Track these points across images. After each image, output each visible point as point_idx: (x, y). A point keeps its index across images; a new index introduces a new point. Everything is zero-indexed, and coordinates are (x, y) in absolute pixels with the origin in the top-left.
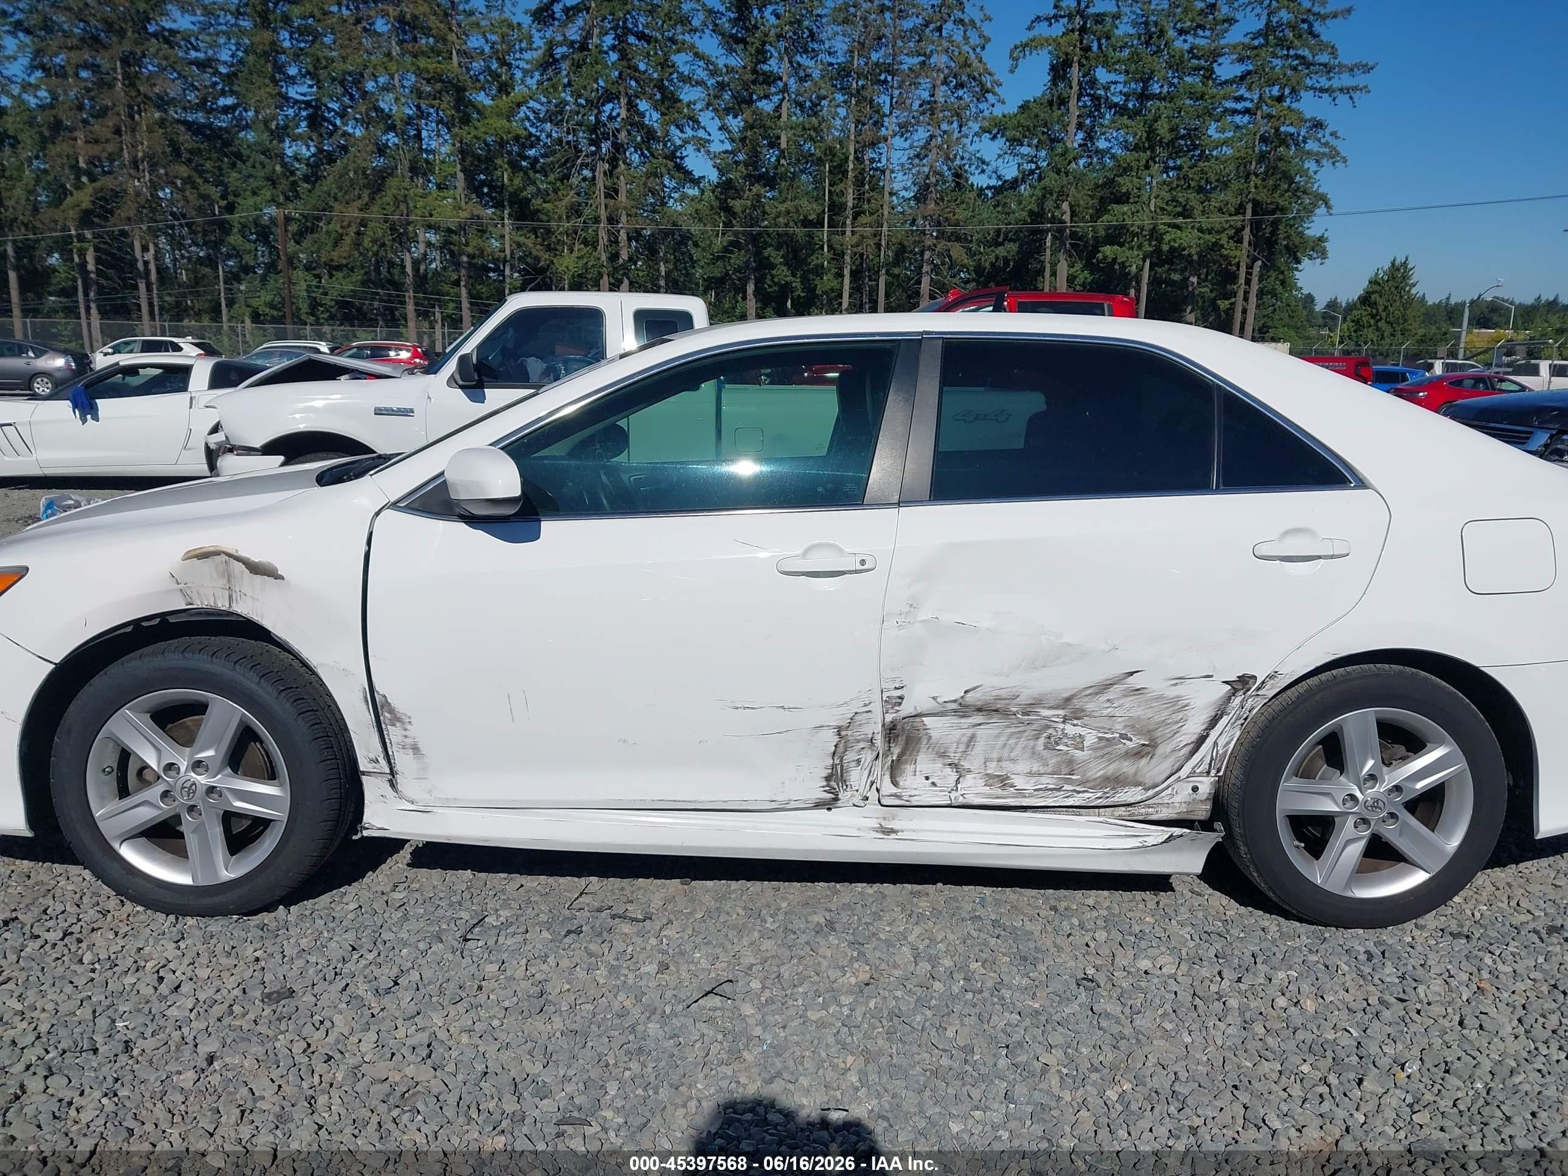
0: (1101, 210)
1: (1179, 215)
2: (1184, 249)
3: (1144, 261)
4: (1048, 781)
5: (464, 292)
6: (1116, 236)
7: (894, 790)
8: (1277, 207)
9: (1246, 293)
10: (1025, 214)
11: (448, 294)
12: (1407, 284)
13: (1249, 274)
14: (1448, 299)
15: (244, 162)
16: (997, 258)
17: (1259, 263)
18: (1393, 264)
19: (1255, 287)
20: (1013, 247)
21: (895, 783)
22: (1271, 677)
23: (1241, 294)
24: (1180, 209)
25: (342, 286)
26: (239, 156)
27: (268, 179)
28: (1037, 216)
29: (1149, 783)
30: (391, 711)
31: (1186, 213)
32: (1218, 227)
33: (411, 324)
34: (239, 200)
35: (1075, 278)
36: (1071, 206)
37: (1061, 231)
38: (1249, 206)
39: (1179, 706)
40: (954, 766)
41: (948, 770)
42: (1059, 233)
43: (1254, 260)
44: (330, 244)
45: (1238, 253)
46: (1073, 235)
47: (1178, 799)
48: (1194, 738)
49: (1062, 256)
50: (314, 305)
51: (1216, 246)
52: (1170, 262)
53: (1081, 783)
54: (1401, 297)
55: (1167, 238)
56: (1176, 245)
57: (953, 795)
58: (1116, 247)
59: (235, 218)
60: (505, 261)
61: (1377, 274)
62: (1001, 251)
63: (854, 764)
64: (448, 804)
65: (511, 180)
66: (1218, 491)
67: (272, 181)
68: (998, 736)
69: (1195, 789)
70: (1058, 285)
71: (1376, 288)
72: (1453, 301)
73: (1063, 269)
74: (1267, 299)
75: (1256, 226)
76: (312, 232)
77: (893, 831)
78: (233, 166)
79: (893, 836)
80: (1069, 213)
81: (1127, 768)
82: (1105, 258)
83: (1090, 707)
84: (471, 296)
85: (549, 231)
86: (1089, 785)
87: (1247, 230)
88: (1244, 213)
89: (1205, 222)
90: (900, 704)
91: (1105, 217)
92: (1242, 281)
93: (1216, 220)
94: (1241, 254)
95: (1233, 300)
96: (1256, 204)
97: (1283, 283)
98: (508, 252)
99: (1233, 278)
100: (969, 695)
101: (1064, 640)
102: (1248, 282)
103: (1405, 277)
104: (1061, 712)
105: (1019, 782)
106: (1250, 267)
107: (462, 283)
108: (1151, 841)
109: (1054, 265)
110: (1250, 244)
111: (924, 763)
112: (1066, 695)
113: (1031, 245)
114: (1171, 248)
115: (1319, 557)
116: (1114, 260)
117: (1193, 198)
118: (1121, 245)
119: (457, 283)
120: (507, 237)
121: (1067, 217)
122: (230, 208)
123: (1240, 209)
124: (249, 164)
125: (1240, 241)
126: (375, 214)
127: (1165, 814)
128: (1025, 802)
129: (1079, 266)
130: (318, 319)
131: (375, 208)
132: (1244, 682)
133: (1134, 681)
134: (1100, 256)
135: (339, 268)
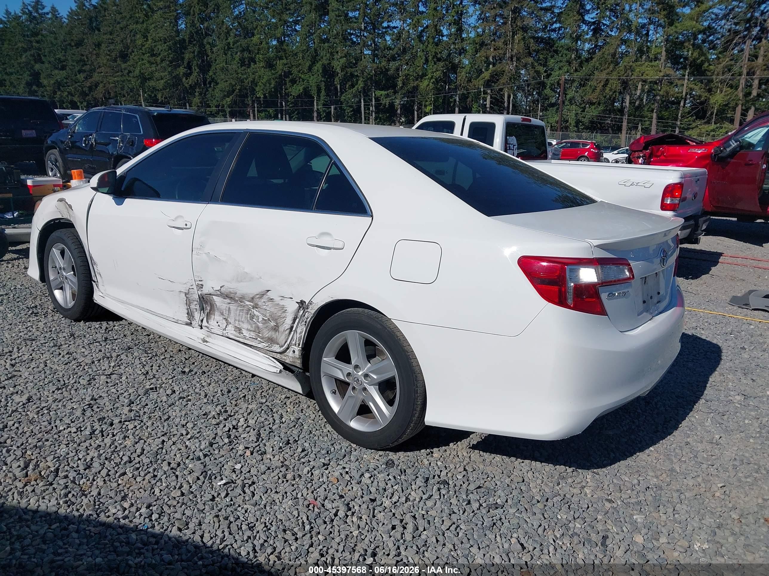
5: (655, 115)
7: (207, 325)
11: (647, 117)
15: (557, 54)
25: (592, 112)
26: (556, 52)
27: (567, 61)
33: (624, 131)
34: (552, 73)
44: (591, 92)
50: (578, 122)
59: (548, 82)
60: (682, 98)
65: (692, 54)
67: (569, 63)
76: (583, 86)
78: (552, 57)
84: (659, 118)
85: (711, 81)
98: (684, 94)
107: (655, 111)
119: (652, 111)
120: (685, 86)
122: (548, 76)
124: (560, 55)
126: (614, 76)
130: (578, 129)
131: (615, 73)
135: (593, 104)
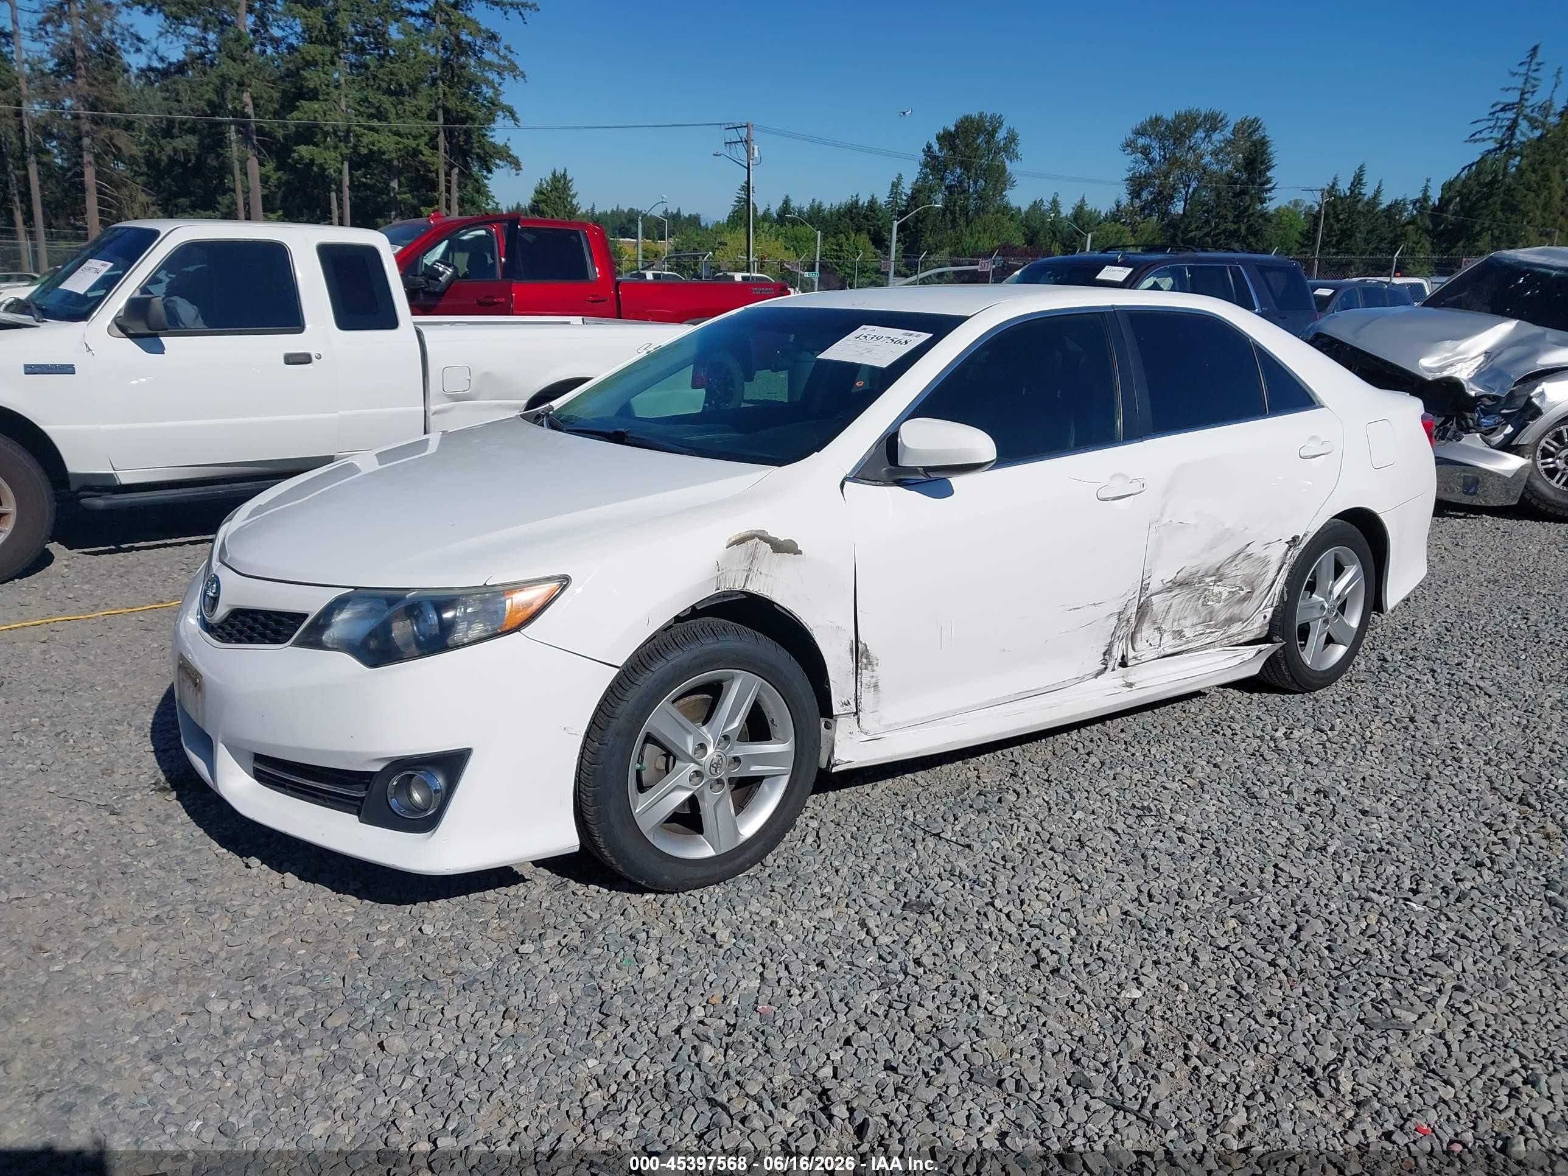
0: (289, 104)
1: (371, 117)
2: (384, 153)
3: (343, 164)
4: (1200, 629)
6: (307, 134)
7: (1133, 654)
8: (467, 117)
9: (448, 200)
10: (203, 104)
12: (568, 195)
13: (448, 181)
14: (593, 209)
16: (175, 151)
17: (456, 170)
18: (554, 174)
19: (455, 194)
20: (193, 139)
21: (1133, 649)
22: (1305, 535)
23: (443, 201)
24: (373, 111)
28: (216, 108)
29: (1245, 618)
31: (381, 115)
32: (415, 132)
35: (268, 178)
36: (253, 99)
37: (245, 125)
38: (440, 113)
39: (1266, 562)
40: (1159, 629)
41: (1157, 632)
42: (244, 129)
43: (452, 167)
45: (435, 159)
46: (260, 131)
47: (1256, 625)
48: (1270, 583)
49: (251, 153)
51: (416, 152)
52: (367, 166)
53: (1215, 626)
54: (565, 207)
55: (365, 140)
56: (375, 148)
57: (1158, 650)
58: (311, 147)
61: (541, 184)
62: (179, 143)
64: (892, 728)
68: (1189, 600)
69: (1265, 617)
70: (251, 185)
71: (543, 197)
72: (597, 212)
73: (253, 165)
74: (467, 206)
75: (450, 135)
77: (1132, 684)
79: (1134, 688)
80: (251, 105)
81: (1236, 610)
82: (302, 158)
83: (1227, 572)
86: (1218, 626)
87: (442, 134)
88: (436, 119)
89: (402, 127)
90: (1148, 589)
91: (295, 114)
92: (442, 188)
93: (413, 125)
94: (439, 160)
95: (436, 207)
96: (447, 111)
97: (478, 191)
99: (434, 186)
100: (1178, 575)
101: (1227, 526)
102: (448, 190)
103: (566, 187)
104: (1213, 578)
105: (1187, 633)
106: (448, 174)
108: (1247, 657)
109: (243, 163)
110: (446, 152)
111: (1147, 630)
112: (1218, 566)
113: (214, 139)
114: (370, 150)
115: (1322, 454)
116: (312, 161)
117: (387, 102)
118: (316, 145)
121: (250, 110)
123: (432, 116)
125: (435, 147)
127: (1249, 637)
128: (1191, 646)
129: (271, 166)
132: (1295, 539)
133: (1249, 550)
134: (295, 155)
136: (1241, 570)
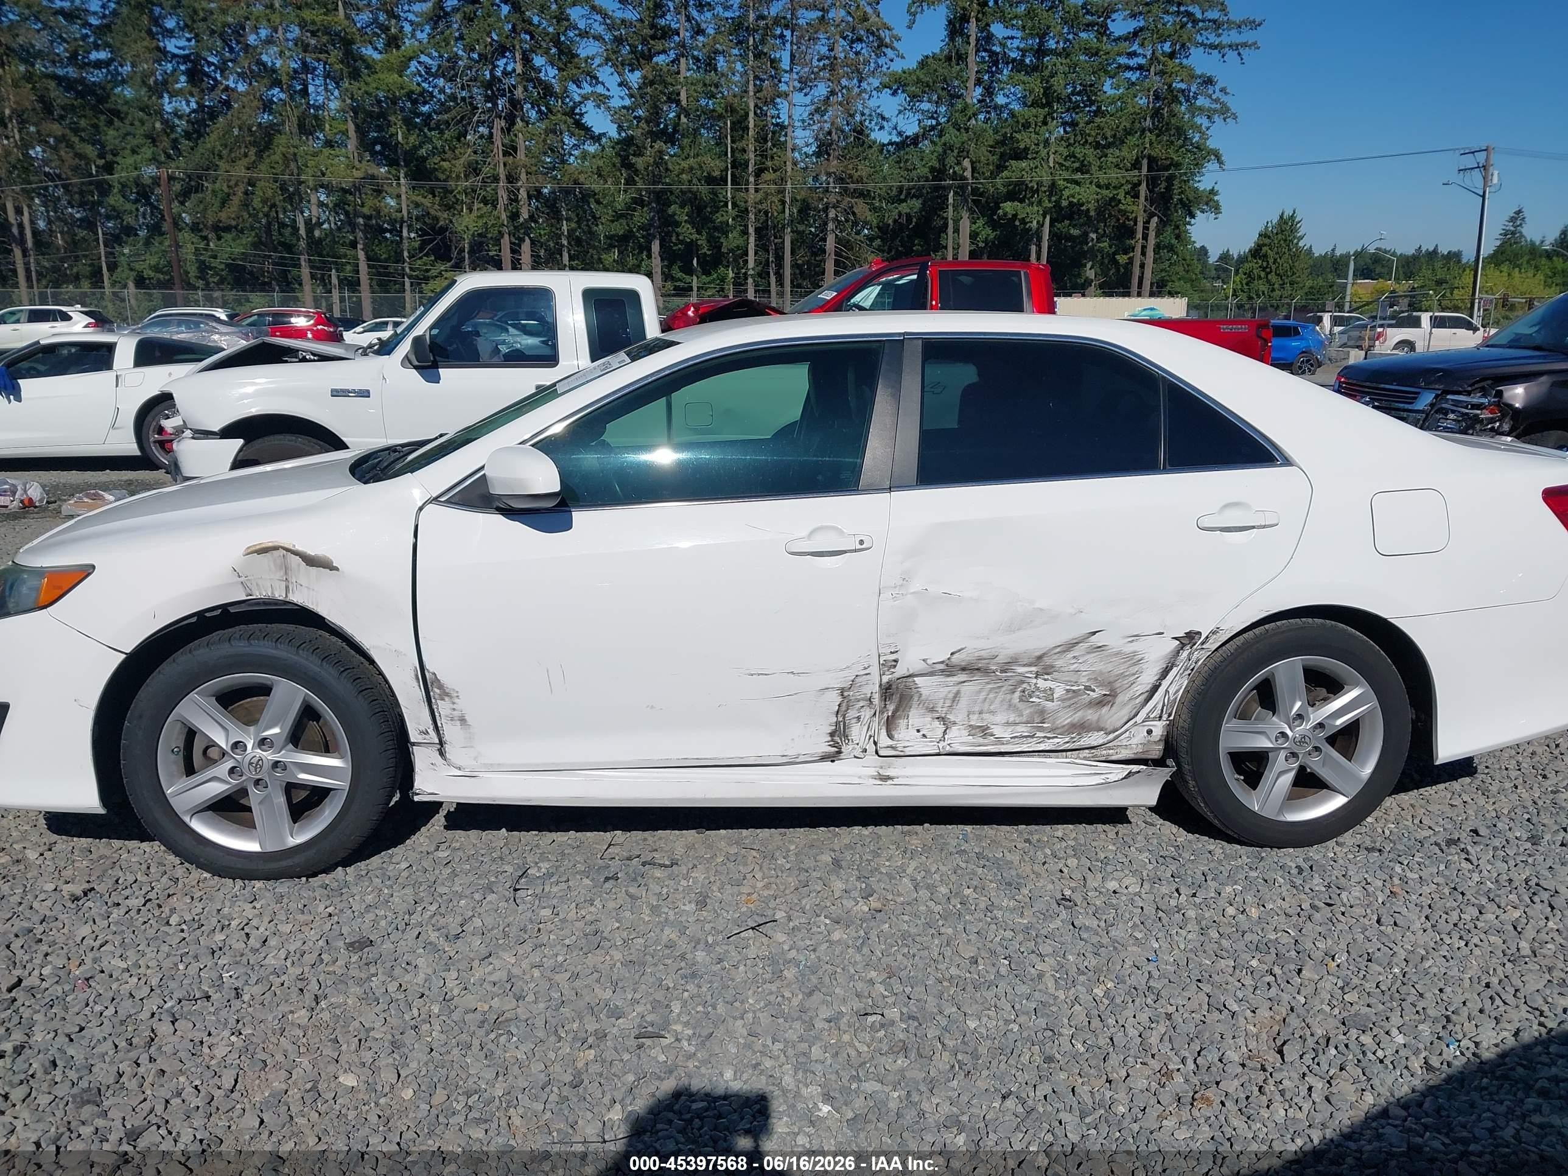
0: (1000, 168)
1: (1077, 170)
2: (1082, 205)
3: (1045, 217)
4: (1023, 730)
5: (361, 255)
6: (1017, 192)
7: (890, 742)
8: (1171, 165)
9: (1144, 247)
10: (927, 170)
11: (345, 256)
12: (1295, 237)
13: (1146, 228)
14: (1333, 250)
15: (122, 120)
16: (900, 215)
17: (1156, 219)
18: (1281, 217)
19: (1152, 241)
20: (917, 204)
21: (891, 737)
22: (1213, 632)
23: (1138, 249)
24: (1077, 165)
25: (232, 248)
26: (117, 113)
27: (147, 137)
28: (939, 173)
29: (1111, 728)
30: (441, 687)
31: (1083, 169)
32: (1115, 182)
33: (307, 287)
34: (118, 159)
35: (977, 234)
36: (972, 163)
37: (963, 188)
38: (1145, 162)
39: (1135, 660)
40: (942, 719)
41: (936, 723)
42: (961, 191)
43: (1151, 215)
44: (217, 204)
45: (1135, 208)
46: (975, 191)
47: (1134, 741)
48: (1149, 687)
49: (965, 215)
50: (203, 268)
51: (1114, 201)
52: (1070, 217)
53: (1052, 730)
54: (1289, 250)
55: (1066, 193)
56: (1075, 201)
57: (941, 745)
58: (1016, 203)
59: (114, 178)
60: (402, 221)
61: (1266, 227)
62: (904, 208)
63: (855, 721)
64: (495, 768)
65: (405, 137)
66: (1165, 470)
67: (153, 139)
68: (980, 691)
69: (1150, 732)
70: (961, 241)
71: (1267, 241)
72: (1338, 253)
73: (965, 225)
74: (1164, 253)
75: (1152, 182)
76: (197, 191)
77: (889, 778)
78: (110, 123)
79: (890, 782)
80: (970, 169)
81: (1091, 715)
82: (1005, 214)
83: (1059, 663)
84: (369, 258)
85: (447, 191)
86: (1058, 731)
87: (1144, 185)
88: (1140, 169)
89: (1103, 178)
90: (895, 666)
91: (1005, 174)
92: (1139, 235)
93: (1114, 175)
94: (1138, 209)
95: (1131, 254)
96: (1152, 160)
97: (1178, 237)
98: (405, 212)
99: (1132, 233)
100: (955, 656)
101: (1037, 605)
102: (1145, 237)
103: (1293, 230)
104: (1034, 669)
105: (998, 731)
106: (1148, 222)
107: (360, 246)
108: (1112, 778)
109: (956, 222)
110: (1146, 200)
111: (916, 718)
112: (1038, 654)
113: (935, 203)
114: (1071, 203)
115: (1253, 527)
116: (1015, 216)
117: (1090, 153)
118: (1022, 201)
119: (354, 245)
120: (403, 197)
121: (968, 174)
122: (109, 168)
123: (1136, 165)
124: (127, 122)
125: (1136, 196)
126: (263, 172)
127: (1124, 754)
128: (1003, 749)
129: (980, 222)
130: (207, 284)
131: (263, 167)
132: (1191, 637)
133: (1096, 640)
134: (1000, 212)
135: (228, 229)
136: (1090, 665)
